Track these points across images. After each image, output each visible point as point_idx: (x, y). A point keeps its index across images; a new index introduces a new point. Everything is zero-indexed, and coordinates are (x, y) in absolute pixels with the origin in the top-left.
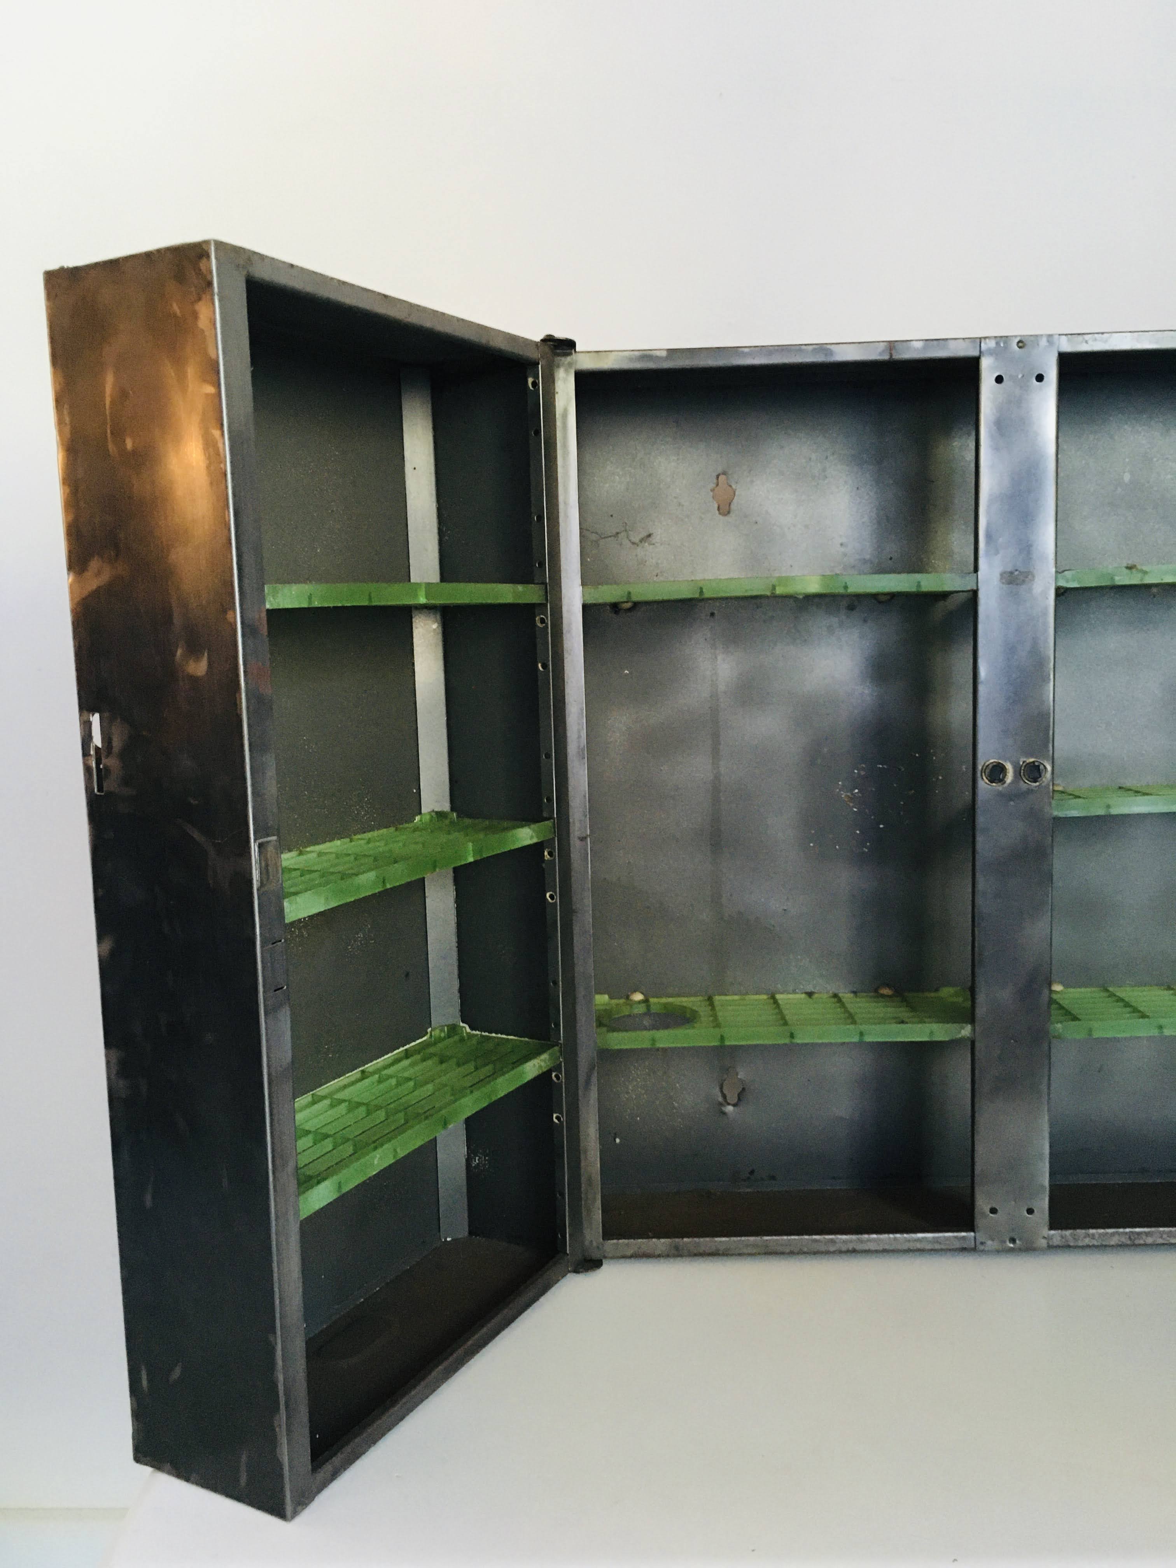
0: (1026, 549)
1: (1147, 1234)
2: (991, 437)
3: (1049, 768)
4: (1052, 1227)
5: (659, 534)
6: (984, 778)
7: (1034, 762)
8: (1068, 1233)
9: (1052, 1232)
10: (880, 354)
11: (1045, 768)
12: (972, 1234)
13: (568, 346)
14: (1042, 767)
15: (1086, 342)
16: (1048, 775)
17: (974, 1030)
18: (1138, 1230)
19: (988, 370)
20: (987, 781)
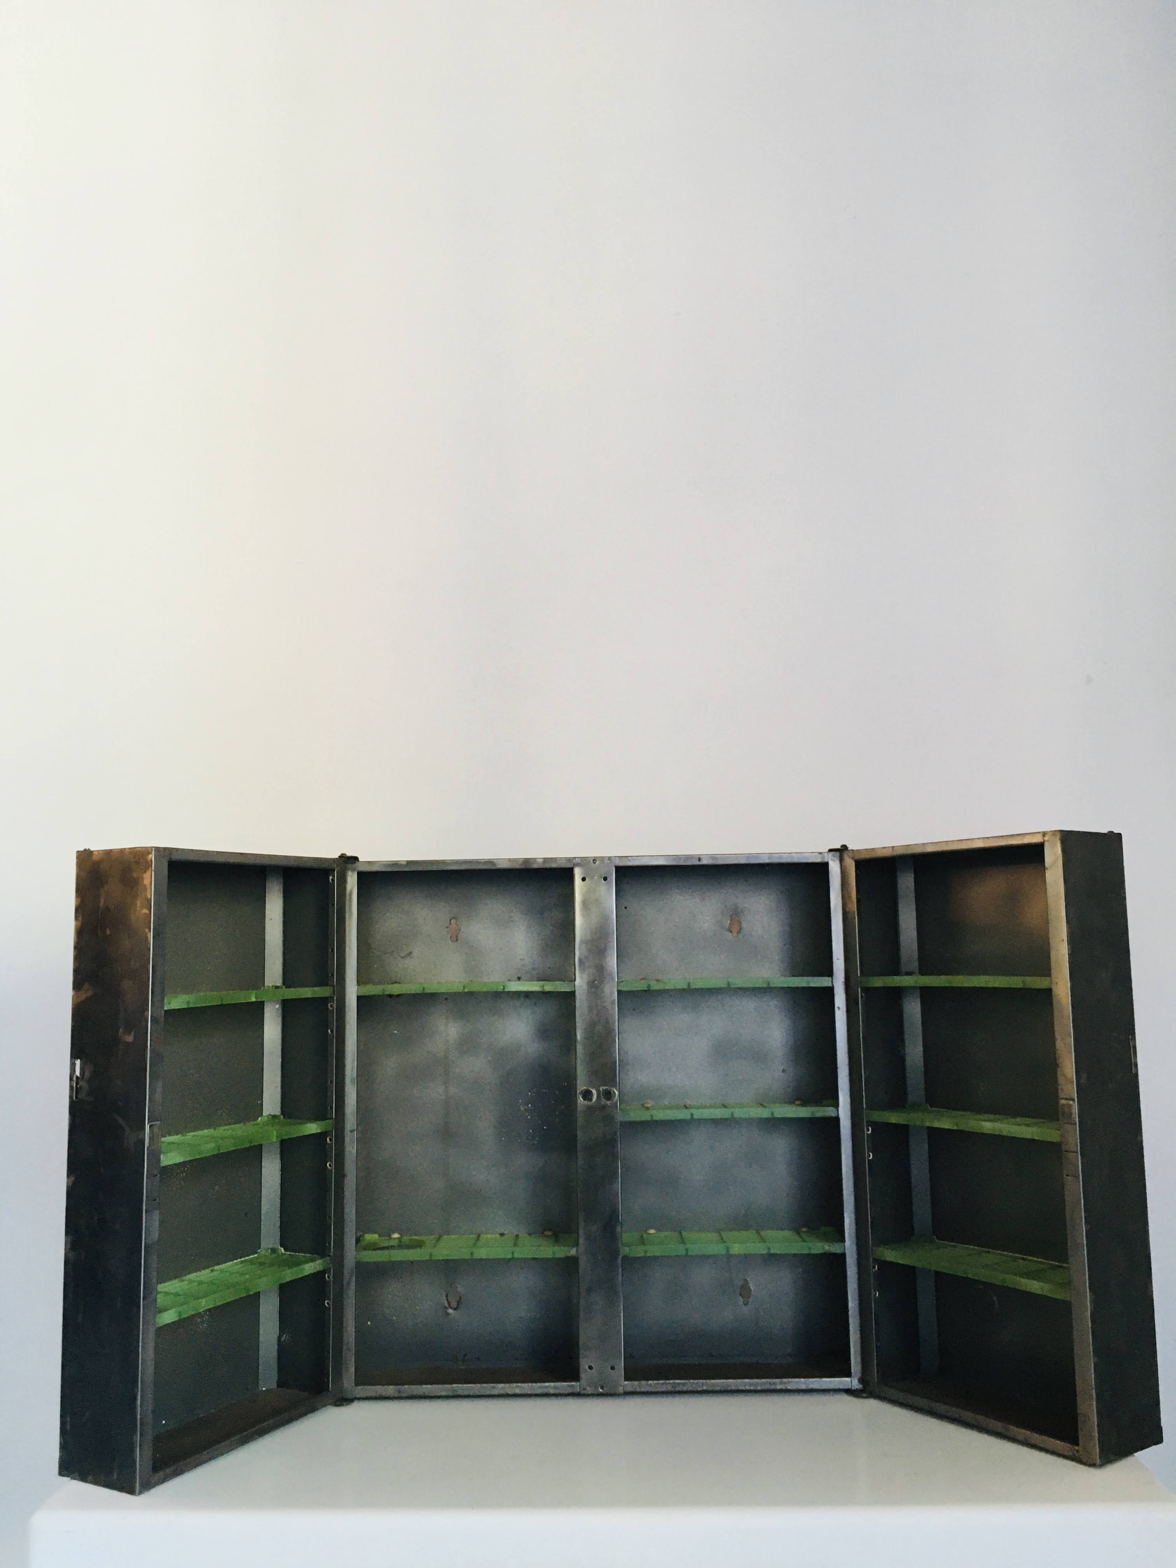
0: (602, 968)
1: (684, 1384)
2: (581, 910)
3: (617, 1093)
4: (626, 1379)
5: (416, 953)
6: (581, 1098)
7: (608, 1089)
8: (636, 1383)
9: (626, 1382)
10: (520, 865)
11: (615, 1093)
12: (578, 1384)
13: (356, 859)
14: (612, 1091)
15: (629, 861)
16: (617, 1097)
17: (577, 1250)
18: (677, 1382)
19: (578, 873)
20: (582, 1100)
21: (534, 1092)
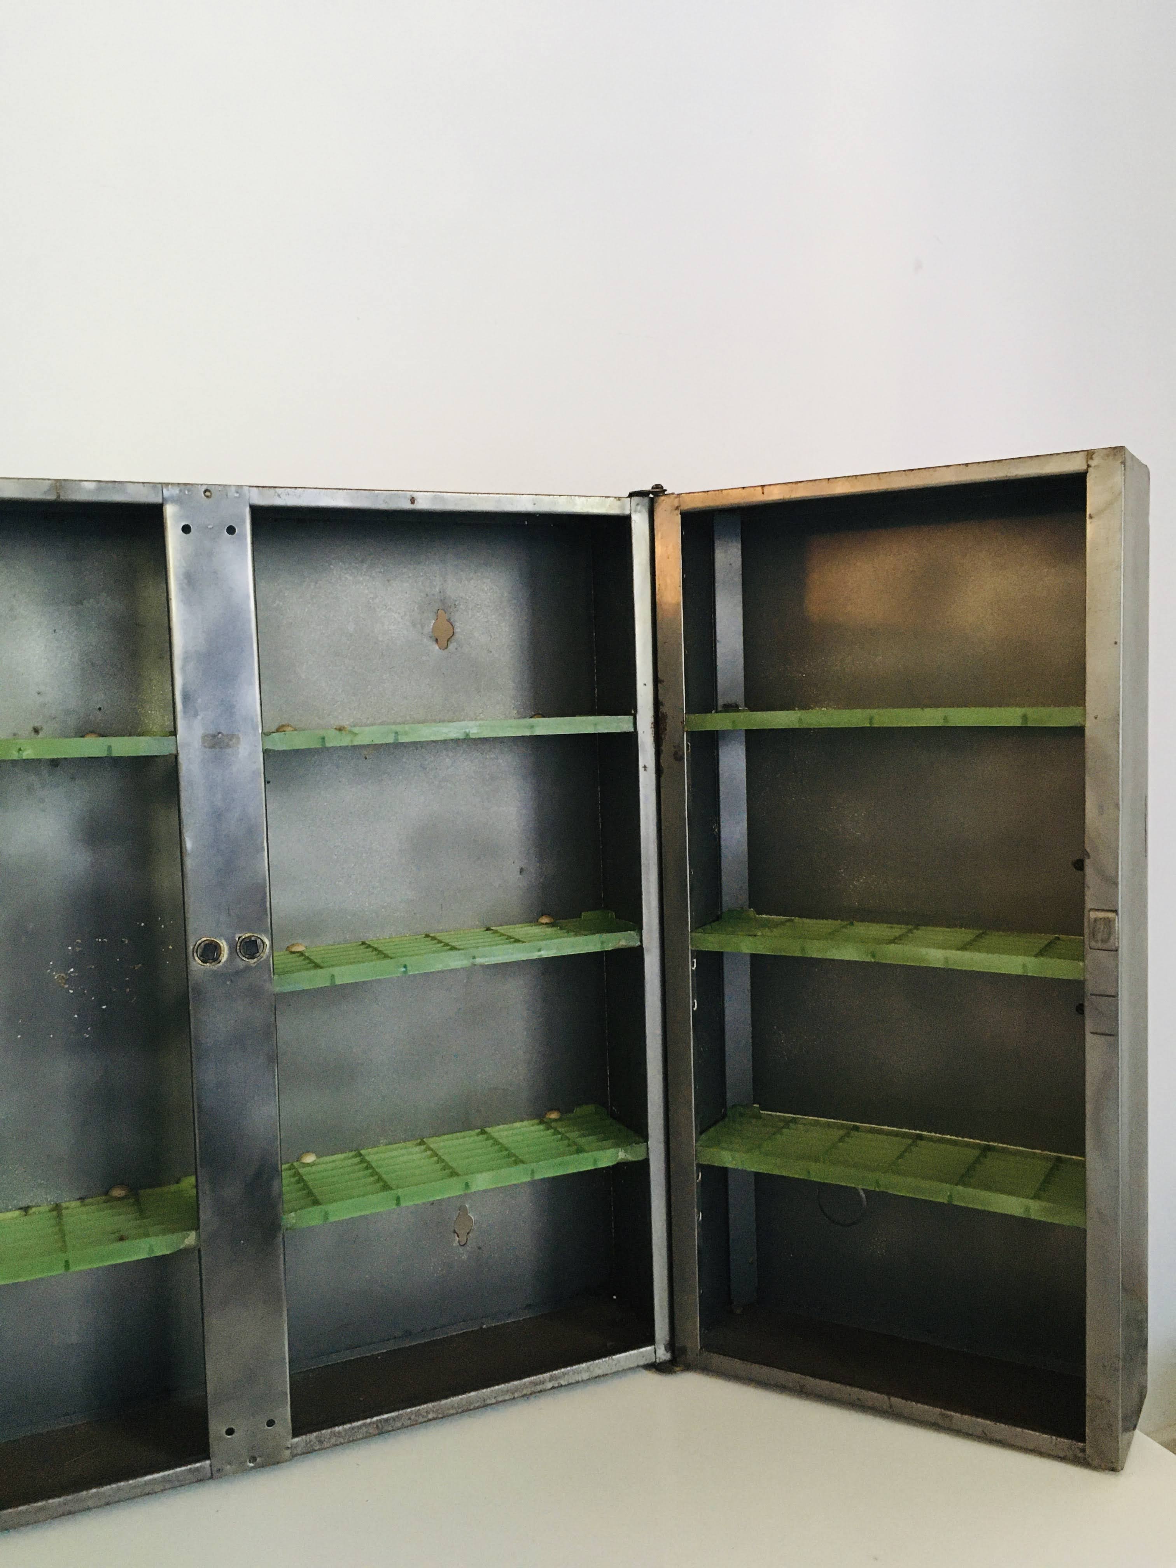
0: (228, 708)
1: (394, 1419)
2: (182, 589)
3: (267, 942)
4: (295, 1434)
6: (196, 958)
7: (250, 937)
8: (313, 1436)
9: (296, 1440)
10: (45, 493)
11: (263, 942)
12: (208, 1462)
14: (259, 941)
15: (279, 496)
16: (267, 950)
17: (199, 1236)
18: (385, 1416)
19: (173, 518)
20: (200, 962)
21: (79, 945)
